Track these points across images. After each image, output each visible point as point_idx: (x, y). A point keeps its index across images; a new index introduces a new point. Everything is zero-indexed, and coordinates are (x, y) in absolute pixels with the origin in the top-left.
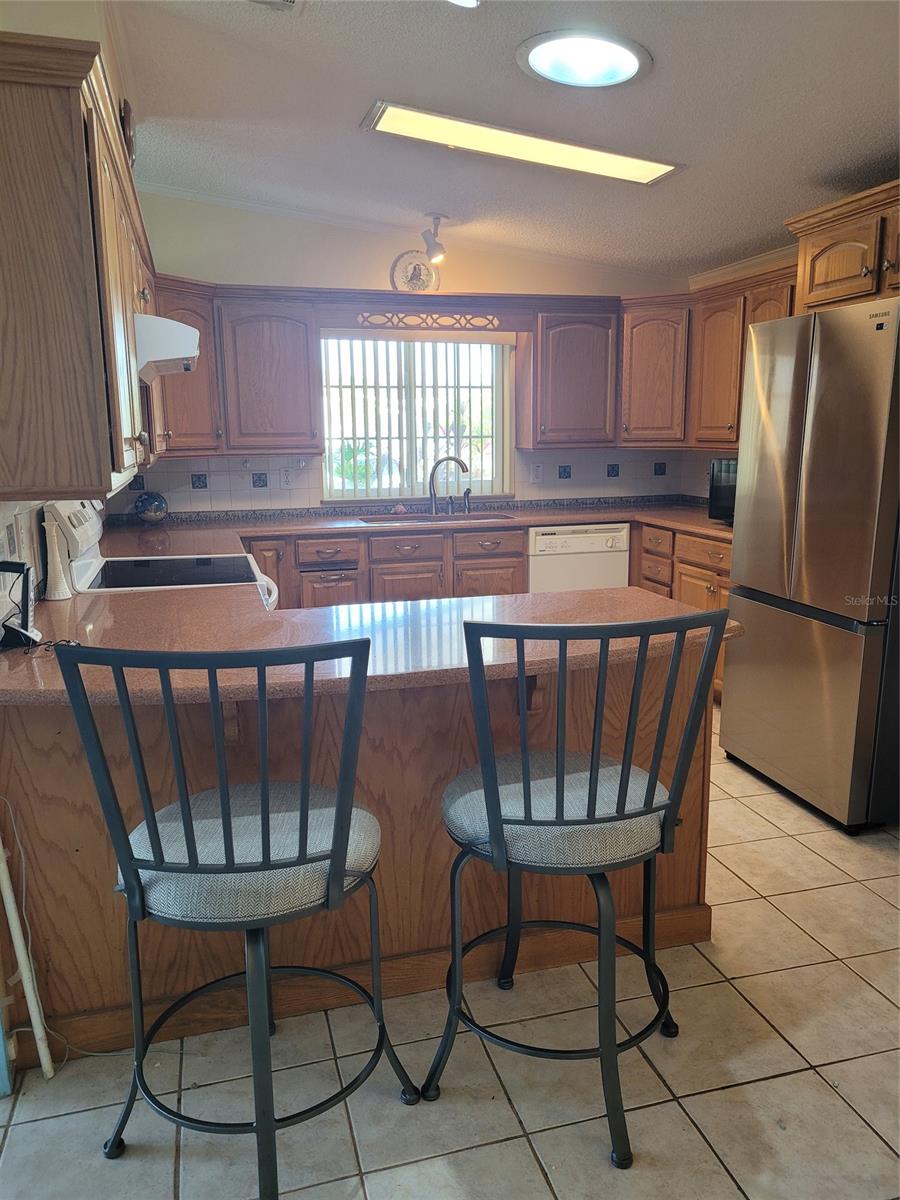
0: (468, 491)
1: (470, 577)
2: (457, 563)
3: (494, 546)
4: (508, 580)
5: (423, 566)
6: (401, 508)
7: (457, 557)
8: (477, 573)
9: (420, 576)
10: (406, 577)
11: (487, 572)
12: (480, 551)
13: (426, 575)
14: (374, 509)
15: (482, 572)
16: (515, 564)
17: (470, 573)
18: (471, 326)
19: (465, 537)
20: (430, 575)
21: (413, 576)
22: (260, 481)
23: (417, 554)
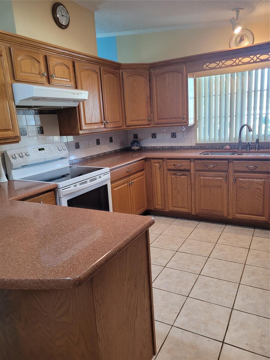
0: (258, 140)
1: (241, 181)
2: (234, 174)
3: (255, 168)
4: (262, 184)
5: (218, 174)
6: (228, 147)
7: (235, 172)
8: (244, 180)
9: (216, 178)
10: (210, 178)
11: (250, 180)
12: (246, 169)
13: (219, 178)
14: (217, 147)
15: (247, 180)
16: (265, 177)
17: (241, 179)
18: (259, 60)
19: (238, 163)
20: (221, 178)
21: (213, 178)
22: (174, 135)
23: (215, 169)
